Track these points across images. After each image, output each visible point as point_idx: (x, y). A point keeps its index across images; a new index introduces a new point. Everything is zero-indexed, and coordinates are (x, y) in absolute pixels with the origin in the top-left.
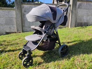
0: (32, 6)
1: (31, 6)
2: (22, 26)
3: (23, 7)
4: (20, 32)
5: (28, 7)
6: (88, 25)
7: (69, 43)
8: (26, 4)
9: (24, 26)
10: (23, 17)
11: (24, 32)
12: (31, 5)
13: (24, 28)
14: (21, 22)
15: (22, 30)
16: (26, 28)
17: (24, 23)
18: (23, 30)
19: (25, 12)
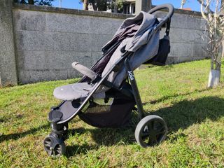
0: (45, 15)
1: (40, 16)
2: (17, 68)
3: (19, 16)
4: (11, 85)
5: (32, 16)
6: (174, 63)
7: (153, 102)
8: (28, 8)
9: (23, 68)
10: (18, 42)
11: (23, 85)
12: (40, 13)
13: (21, 73)
14: (14, 57)
15: (16, 79)
16: (27, 73)
17: (23, 59)
18: (18, 80)
19: (25, 29)
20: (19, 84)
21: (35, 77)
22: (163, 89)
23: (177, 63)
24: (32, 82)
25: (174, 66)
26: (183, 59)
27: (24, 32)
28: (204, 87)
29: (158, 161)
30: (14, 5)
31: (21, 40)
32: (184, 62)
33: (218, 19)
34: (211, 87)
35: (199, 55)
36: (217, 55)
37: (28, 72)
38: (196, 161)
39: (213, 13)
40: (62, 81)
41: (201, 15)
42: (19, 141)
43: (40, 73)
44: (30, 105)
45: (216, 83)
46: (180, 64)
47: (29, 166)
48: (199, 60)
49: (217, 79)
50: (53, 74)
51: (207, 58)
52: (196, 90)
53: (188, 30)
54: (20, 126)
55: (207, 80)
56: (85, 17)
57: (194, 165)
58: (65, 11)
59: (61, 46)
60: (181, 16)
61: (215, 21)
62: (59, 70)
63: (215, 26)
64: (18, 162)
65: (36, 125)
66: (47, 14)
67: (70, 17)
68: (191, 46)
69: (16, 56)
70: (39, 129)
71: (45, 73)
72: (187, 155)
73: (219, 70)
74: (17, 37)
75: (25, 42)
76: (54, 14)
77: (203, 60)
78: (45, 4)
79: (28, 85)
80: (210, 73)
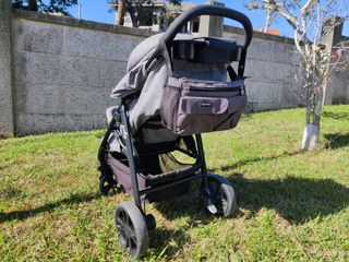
0: (62, 31)
1: (54, 30)
2: (14, 108)
3: (21, 30)
5: (41, 30)
6: (252, 112)
9: (23, 109)
10: (18, 69)
11: (22, 136)
12: (55, 26)
13: (20, 118)
14: (10, 92)
15: (11, 127)
16: (30, 119)
17: (24, 96)
19: (30, 50)
20: (15, 135)
21: (42, 125)
22: (238, 149)
23: (258, 112)
24: (36, 133)
25: (254, 116)
26: (266, 106)
27: (28, 55)
28: (297, 149)
29: (235, 250)
30: (14, 11)
31: (23, 67)
32: (268, 110)
33: (318, 54)
34: (306, 149)
35: (289, 102)
36: (315, 105)
37: (31, 117)
38: (286, 250)
39: (310, 43)
40: (84, 132)
41: (294, 44)
42: (30, 222)
43: (51, 119)
44: (38, 168)
45: (313, 143)
46: (262, 113)
47: (49, 257)
48: (289, 108)
49: (314, 138)
50: (71, 122)
51: (301, 106)
52: (285, 153)
53: (275, 64)
54: (26, 200)
55: (301, 138)
56: (124, 36)
57: (283, 255)
58: (93, 26)
59: (86, 79)
60: (266, 43)
61: (314, 55)
62: (80, 115)
63: (314, 63)
64: (31, 252)
65: (53, 199)
66: (66, 29)
67: (101, 35)
68: (278, 87)
69: (14, 91)
70: (58, 204)
71: (59, 120)
72: (274, 243)
73: (318, 124)
74: (16, 62)
75: (28, 69)
76: (77, 29)
77: (294, 108)
78: (57, 10)
79: (31, 137)
80: (306, 130)
